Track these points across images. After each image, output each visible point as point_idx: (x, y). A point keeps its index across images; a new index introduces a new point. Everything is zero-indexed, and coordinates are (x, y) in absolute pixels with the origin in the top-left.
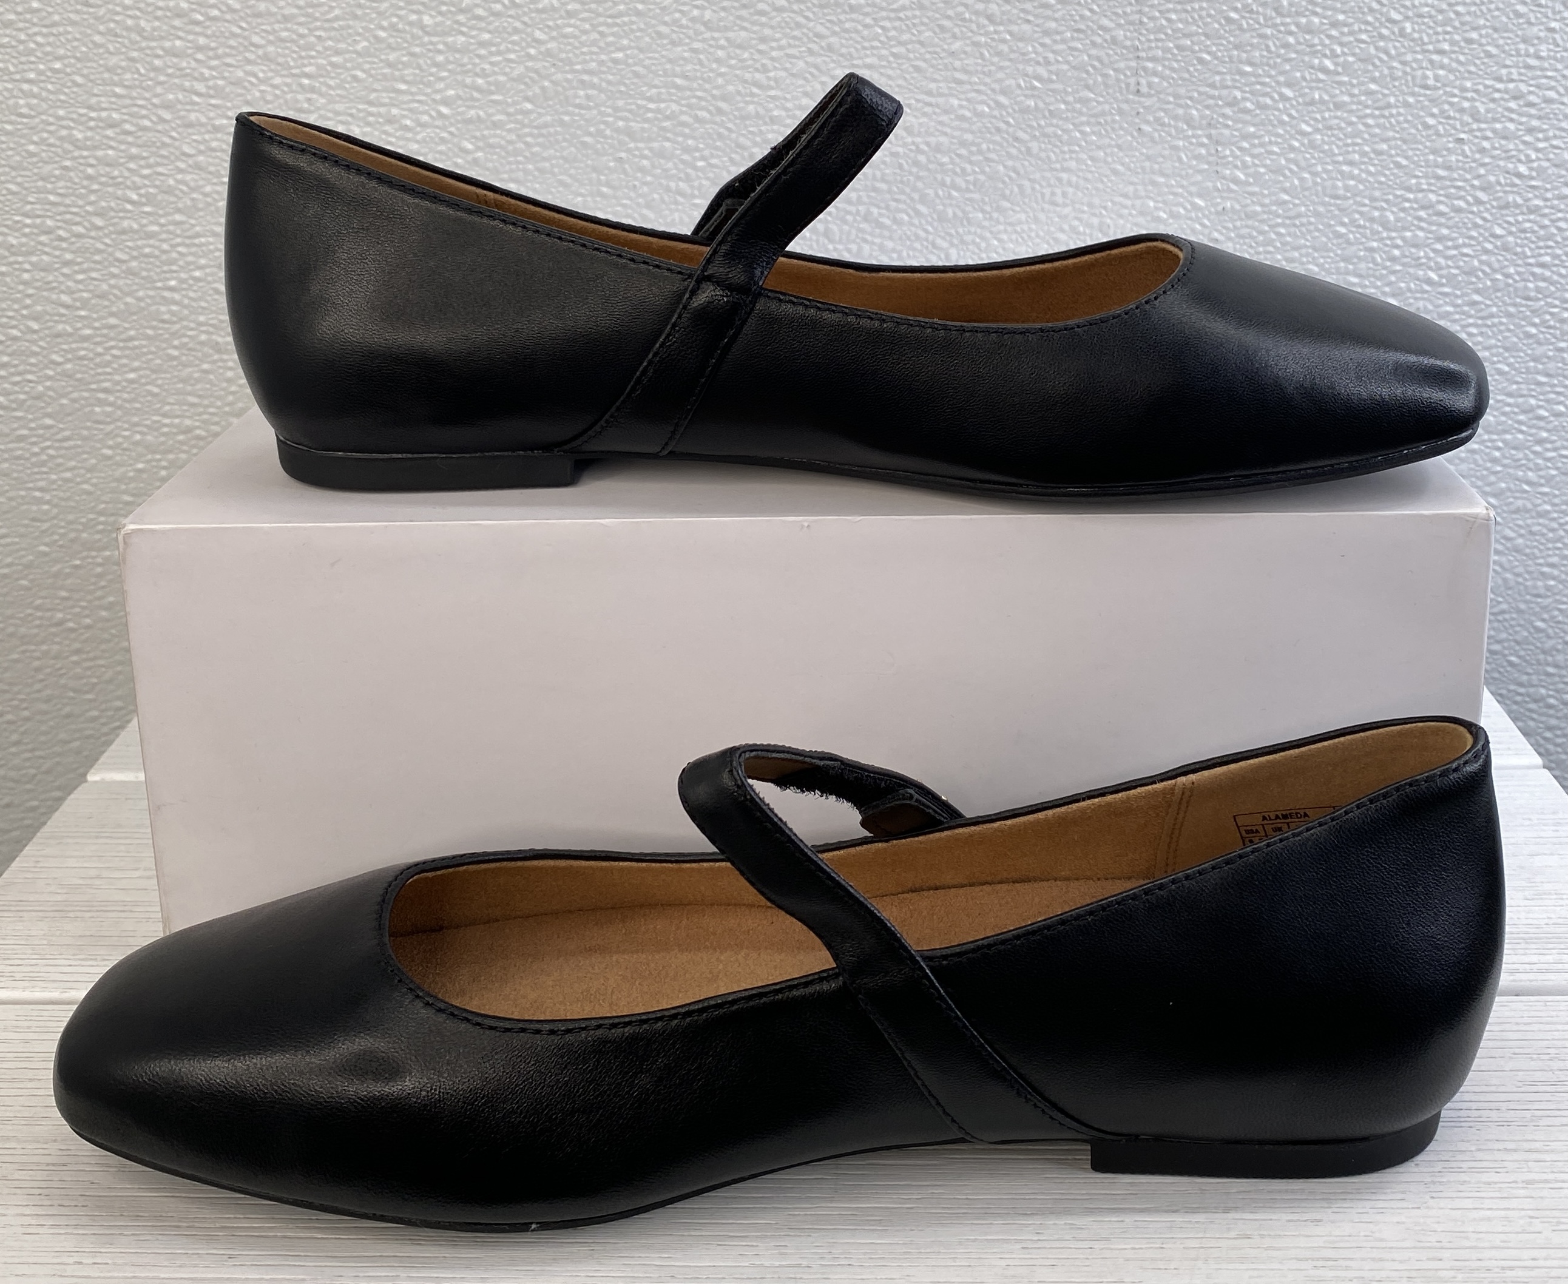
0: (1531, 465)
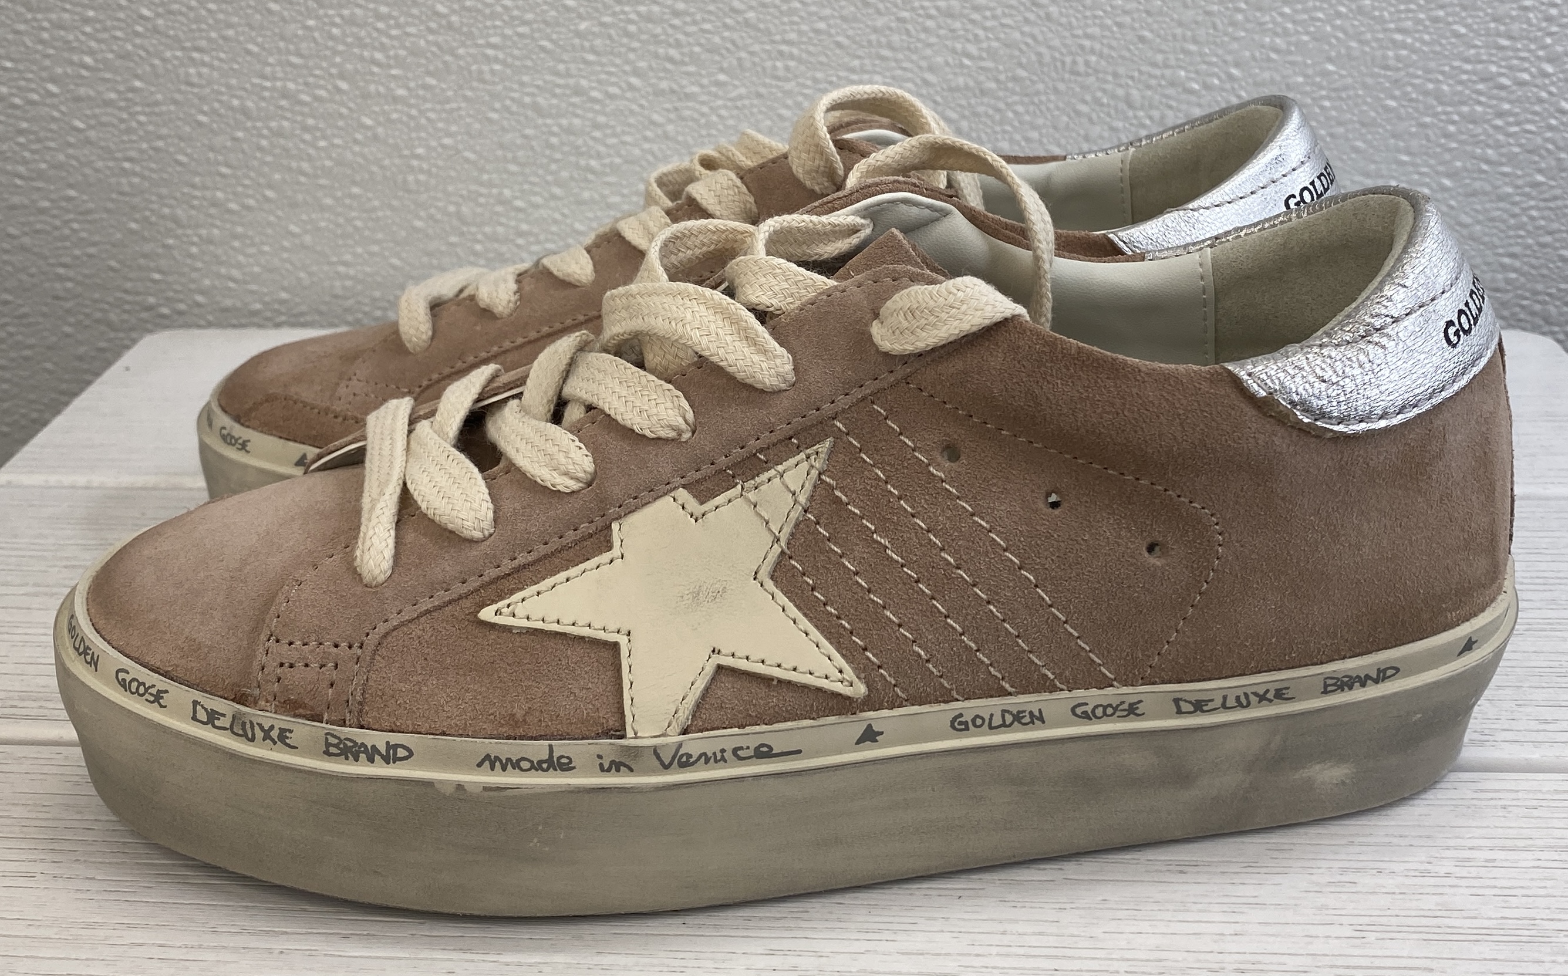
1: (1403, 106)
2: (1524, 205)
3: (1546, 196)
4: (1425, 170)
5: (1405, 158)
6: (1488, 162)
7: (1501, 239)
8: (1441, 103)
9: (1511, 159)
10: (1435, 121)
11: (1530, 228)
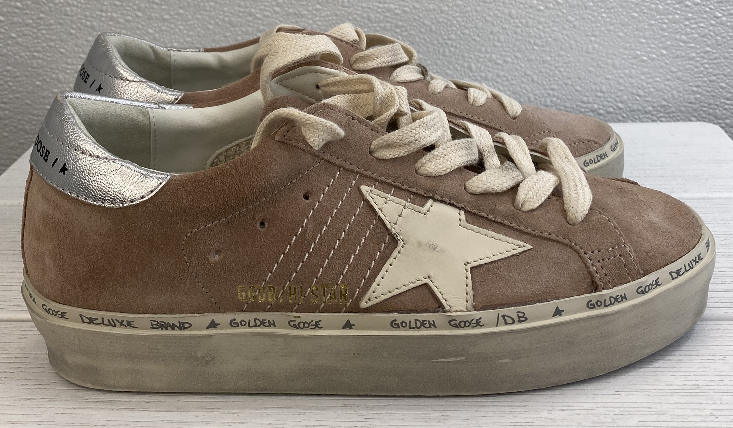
0: (683, 32)
1: (641, 16)
2: (702, 62)
3: (712, 57)
4: (653, 46)
5: (643, 40)
6: (683, 42)
7: (692, 79)
8: (660, 15)
9: (694, 40)
10: (656, 23)
11: (705, 73)
